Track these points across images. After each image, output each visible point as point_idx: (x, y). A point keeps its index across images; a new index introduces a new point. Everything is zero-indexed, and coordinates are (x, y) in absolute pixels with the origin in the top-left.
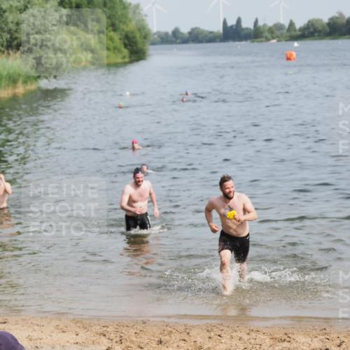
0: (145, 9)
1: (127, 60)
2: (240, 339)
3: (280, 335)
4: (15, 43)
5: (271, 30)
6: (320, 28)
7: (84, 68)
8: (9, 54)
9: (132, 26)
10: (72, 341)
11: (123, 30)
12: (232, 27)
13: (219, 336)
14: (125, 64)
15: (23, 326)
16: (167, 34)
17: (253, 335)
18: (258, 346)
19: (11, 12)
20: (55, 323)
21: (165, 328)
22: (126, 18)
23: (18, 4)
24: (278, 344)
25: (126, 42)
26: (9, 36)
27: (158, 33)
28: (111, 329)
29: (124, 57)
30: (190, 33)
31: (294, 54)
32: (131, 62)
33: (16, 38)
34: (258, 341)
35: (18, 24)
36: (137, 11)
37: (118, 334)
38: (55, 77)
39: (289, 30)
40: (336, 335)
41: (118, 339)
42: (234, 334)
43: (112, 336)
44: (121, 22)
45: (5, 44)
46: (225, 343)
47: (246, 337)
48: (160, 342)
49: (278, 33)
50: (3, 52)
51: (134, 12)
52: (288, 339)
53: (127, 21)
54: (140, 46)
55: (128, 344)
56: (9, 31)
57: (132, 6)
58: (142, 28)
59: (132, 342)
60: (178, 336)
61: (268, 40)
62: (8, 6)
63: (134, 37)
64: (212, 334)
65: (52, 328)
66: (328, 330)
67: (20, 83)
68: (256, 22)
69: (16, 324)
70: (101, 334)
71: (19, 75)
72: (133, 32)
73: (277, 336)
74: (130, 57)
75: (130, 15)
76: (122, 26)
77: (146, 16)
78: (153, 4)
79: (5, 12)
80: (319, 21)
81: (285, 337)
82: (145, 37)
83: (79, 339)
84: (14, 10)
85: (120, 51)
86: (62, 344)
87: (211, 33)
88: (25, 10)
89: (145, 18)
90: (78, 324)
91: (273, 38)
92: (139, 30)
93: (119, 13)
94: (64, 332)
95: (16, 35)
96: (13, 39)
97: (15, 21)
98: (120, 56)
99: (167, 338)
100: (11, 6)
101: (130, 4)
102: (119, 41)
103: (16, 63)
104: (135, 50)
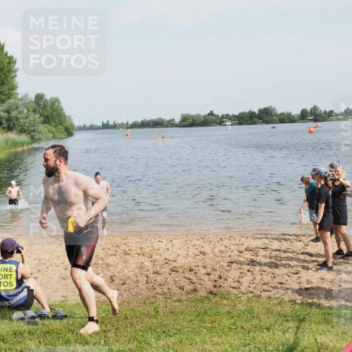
5: (120, 125)
6: (138, 124)
7: (50, 140)
8: (21, 134)
9: (68, 124)
11: (64, 125)
12: (105, 124)
14: (65, 138)
16: (81, 127)
25: (66, 129)
27: (78, 126)
29: (65, 135)
30: (90, 126)
31: (129, 134)
32: (68, 137)
38: (39, 143)
39: (126, 125)
44: (63, 122)
49: (122, 126)
51: (69, 119)
53: (66, 122)
54: (71, 131)
57: (68, 116)
58: (72, 125)
61: (119, 129)
63: (69, 128)
67: (25, 146)
71: (24, 142)
72: (68, 126)
75: (67, 120)
80: (137, 122)
82: (73, 128)
83: (49, 241)
85: (63, 133)
87: (97, 126)
89: (73, 121)
96: (22, 129)
98: (63, 135)
102: (63, 129)
103: (24, 138)
104: (69, 132)
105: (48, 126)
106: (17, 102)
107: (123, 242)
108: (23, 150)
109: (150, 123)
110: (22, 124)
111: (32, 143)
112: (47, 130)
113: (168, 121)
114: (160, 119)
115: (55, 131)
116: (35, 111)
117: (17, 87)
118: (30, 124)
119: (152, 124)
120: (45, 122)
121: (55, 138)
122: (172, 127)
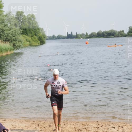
0: (45, 29)
1: (39, 44)
2: (73, 125)
3: (85, 123)
4: (7, 39)
5: (81, 35)
6: (95, 35)
7: (27, 46)
8: (5, 43)
9: (41, 34)
10: (24, 126)
11: (38, 36)
12: (70, 34)
13: (67, 124)
15: (10, 121)
16: (51, 36)
17: (77, 123)
18: (78, 127)
19: (6, 31)
20: (19, 121)
21: (51, 122)
22: (39, 32)
23: (8, 28)
24: (84, 126)
25: (39, 39)
26: (5, 37)
27: (48, 36)
28: (36, 122)
29: (39, 43)
30: (58, 36)
31: (88, 42)
32: (41, 45)
33: (8, 38)
34: (78, 125)
35: (8, 34)
36: (42, 30)
37: (38, 124)
38: (19, 49)
39: (86, 35)
40: (101, 123)
41: (38, 125)
42: (71, 123)
43: (36, 124)
44: (38, 33)
45: (4, 40)
46: (69, 126)
47: (75, 124)
48: (50, 126)
49: (83, 36)
50: (4, 42)
51: (42, 31)
52: (87, 125)
53: (40, 33)
54: (43, 40)
55: (41, 126)
56: (6, 36)
57: (41, 29)
58: (44, 35)
59: (42, 126)
61: (80, 38)
62: (5, 29)
63: (42, 38)
64: (65, 123)
65: (19, 122)
66: (98, 122)
67: (9, 51)
68: (77, 33)
69: (8, 121)
70: (33, 124)
71: (9, 49)
72: (41, 36)
73: (84, 124)
74: (40, 43)
75: (40, 31)
76: (38, 34)
77: (45, 31)
78: (47, 28)
79: (4, 31)
80: (94, 33)
81: (86, 124)
82: (45, 38)
83: (27, 125)
84: (7, 30)
85: (37, 42)
86: (22, 127)
87: (64, 36)
88: (10, 30)
89: (44, 32)
90: (26, 121)
91: (82, 38)
92: (43, 35)
93: (37, 31)
94: (22, 123)
95: (8, 37)
97: (7, 33)
98: (37, 43)
99: (52, 125)
100: (6, 29)
101: (40, 28)
102: (37, 39)
103: (8, 45)
104: (42, 41)
105: (26, 36)
106: (2, 18)
107: (84, 128)
108: (7, 55)
109: (105, 34)
110: (6, 35)
111: (14, 49)
112: (25, 39)
113: (118, 32)
114: (113, 30)
115: (31, 40)
116: (15, 25)
117: (2, 6)
118: (12, 34)
119: (106, 35)
120: (23, 33)
121: (31, 45)
122: (122, 37)
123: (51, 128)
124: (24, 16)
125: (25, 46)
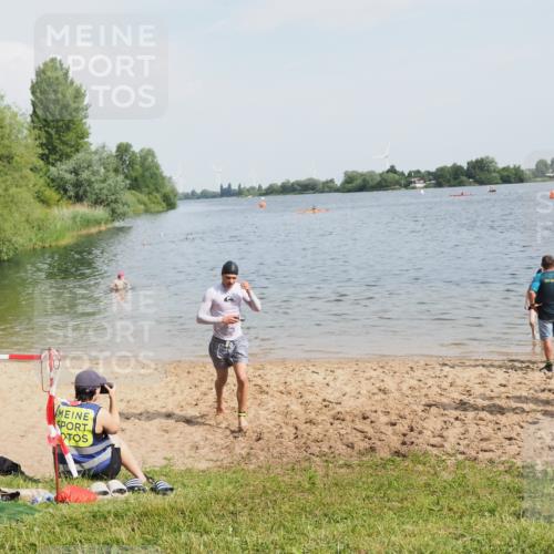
3: (258, 366)
4: (99, 200)
5: (248, 190)
6: (276, 189)
8: (96, 207)
9: (167, 189)
11: (162, 192)
12: (226, 189)
14: (163, 212)
16: (188, 194)
22: (164, 185)
25: (165, 198)
26: (96, 197)
27: (183, 194)
29: (164, 207)
30: (202, 193)
32: (168, 210)
33: (100, 198)
35: (101, 190)
38: (123, 220)
39: (259, 190)
48: (189, 372)
50: (93, 206)
51: (169, 181)
52: (263, 368)
53: (165, 187)
54: (172, 201)
56: (96, 194)
57: (167, 178)
58: (174, 191)
60: (198, 368)
61: (246, 196)
63: (169, 196)
67: (103, 224)
68: (240, 186)
71: (102, 219)
72: (168, 193)
74: (167, 207)
75: (167, 183)
80: (276, 184)
82: (175, 196)
85: (160, 204)
87: (214, 192)
89: (175, 185)
92: (172, 192)
93: (160, 182)
95: (100, 196)
96: (98, 198)
100: (97, 179)
103: (100, 212)
104: (169, 203)
105: (138, 194)
106: (89, 157)
107: (257, 374)
109: (296, 186)
110: (98, 191)
111: (113, 221)
112: (135, 200)
115: (148, 202)
116: (116, 171)
117: (88, 134)
119: (299, 188)
120: (131, 187)
121: (147, 211)
122: (330, 192)
123: (190, 375)
124: (133, 152)
125: (137, 214)
